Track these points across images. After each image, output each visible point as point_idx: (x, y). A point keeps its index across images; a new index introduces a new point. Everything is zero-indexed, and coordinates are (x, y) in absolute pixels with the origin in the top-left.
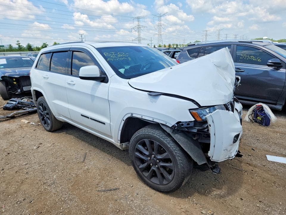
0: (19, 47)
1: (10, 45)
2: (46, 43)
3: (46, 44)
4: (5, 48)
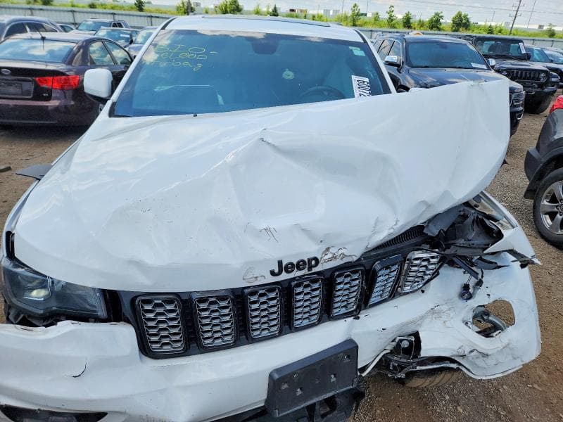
1: (377, 14)
2: (441, 12)
3: (440, 15)
4: (366, 19)
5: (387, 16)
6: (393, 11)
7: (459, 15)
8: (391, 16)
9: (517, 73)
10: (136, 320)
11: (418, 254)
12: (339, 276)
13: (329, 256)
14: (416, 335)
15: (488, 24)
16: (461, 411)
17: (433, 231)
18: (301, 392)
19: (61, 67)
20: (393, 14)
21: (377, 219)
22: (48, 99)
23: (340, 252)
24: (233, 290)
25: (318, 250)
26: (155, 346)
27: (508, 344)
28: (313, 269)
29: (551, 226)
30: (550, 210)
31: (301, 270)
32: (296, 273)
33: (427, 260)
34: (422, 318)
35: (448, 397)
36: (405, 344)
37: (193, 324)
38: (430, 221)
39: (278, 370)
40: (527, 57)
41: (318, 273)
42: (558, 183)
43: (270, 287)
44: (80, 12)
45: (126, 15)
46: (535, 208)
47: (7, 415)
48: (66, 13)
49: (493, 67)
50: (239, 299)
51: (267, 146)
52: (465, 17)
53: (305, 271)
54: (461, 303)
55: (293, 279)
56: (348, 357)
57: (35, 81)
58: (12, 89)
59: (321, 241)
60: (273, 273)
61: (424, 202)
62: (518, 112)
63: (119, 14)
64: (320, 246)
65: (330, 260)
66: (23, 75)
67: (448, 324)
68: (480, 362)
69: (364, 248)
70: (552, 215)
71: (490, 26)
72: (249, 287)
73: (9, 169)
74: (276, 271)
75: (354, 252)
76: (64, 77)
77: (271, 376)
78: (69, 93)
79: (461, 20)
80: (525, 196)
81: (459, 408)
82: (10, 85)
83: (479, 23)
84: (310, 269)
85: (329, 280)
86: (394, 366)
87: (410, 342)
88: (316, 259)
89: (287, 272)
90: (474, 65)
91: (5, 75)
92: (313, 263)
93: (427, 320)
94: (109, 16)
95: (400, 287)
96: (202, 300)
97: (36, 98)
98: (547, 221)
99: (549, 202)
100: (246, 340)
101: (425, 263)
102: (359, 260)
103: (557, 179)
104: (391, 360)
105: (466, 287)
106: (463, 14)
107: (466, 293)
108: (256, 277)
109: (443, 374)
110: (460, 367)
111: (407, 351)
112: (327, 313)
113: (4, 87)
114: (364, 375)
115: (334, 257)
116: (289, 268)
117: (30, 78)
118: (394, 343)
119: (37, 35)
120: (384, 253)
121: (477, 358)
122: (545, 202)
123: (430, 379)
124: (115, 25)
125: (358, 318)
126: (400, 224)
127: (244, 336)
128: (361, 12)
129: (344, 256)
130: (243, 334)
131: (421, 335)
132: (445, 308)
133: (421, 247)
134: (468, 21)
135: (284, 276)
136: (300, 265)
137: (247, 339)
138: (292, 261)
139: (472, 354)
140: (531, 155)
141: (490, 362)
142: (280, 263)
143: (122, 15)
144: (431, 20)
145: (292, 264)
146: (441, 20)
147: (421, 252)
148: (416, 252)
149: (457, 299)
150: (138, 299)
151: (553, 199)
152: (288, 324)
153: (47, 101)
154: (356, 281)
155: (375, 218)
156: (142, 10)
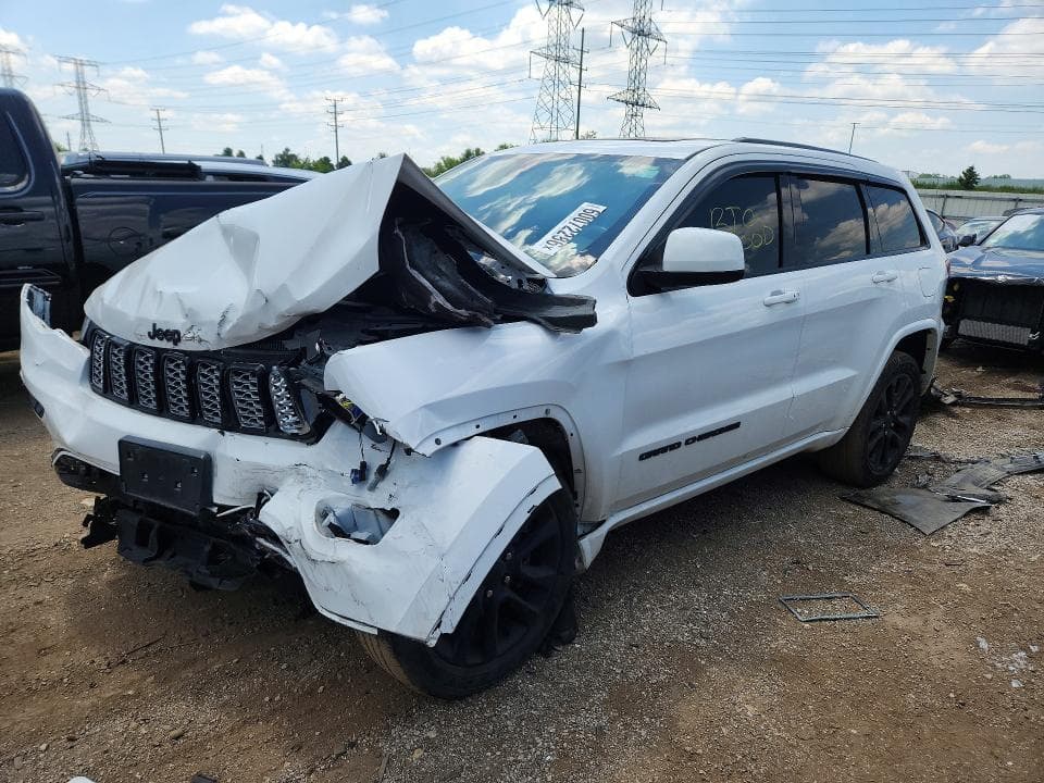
12: (203, 366)
13: (191, 335)
18: (147, 480)
21: (231, 305)
23: (198, 334)
25: (178, 323)
31: (169, 340)
32: (166, 344)
34: (282, 471)
41: (183, 353)
53: (172, 345)
59: (187, 316)
60: (150, 335)
61: (259, 291)
64: (184, 321)
65: (190, 339)
67: (303, 494)
68: (306, 566)
72: (137, 345)
74: (152, 334)
84: (177, 344)
88: (178, 333)
89: (159, 338)
92: (176, 336)
105: (363, 466)
115: (194, 338)
116: (160, 335)
121: (302, 557)
125: (223, 434)
129: (201, 341)
132: (310, 473)
135: (157, 343)
136: (168, 335)
138: (162, 328)
139: (296, 545)
141: (318, 576)
142: (154, 326)
145: (162, 331)
156: (972, 189)
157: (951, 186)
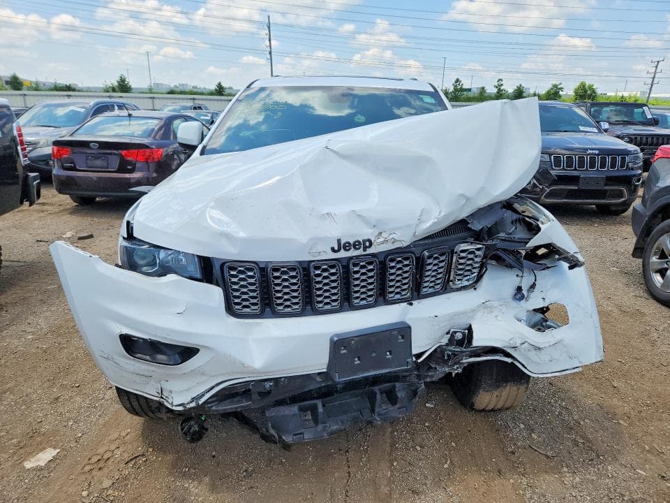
0: (498, 92)
1: (483, 88)
2: (561, 84)
3: (559, 87)
4: (471, 95)
5: (495, 90)
6: (502, 85)
7: (583, 86)
8: (499, 89)
9: (641, 138)
10: (224, 283)
11: (464, 247)
12: (392, 260)
13: (381, 240)
14: (470, 329)
15: (620, 94)
16: (536, 437)
17: (476, 226)
18: (358, 362)
19: (146, 141)
20: (502, 88)
21: (423, 210)
22: (131, 171)
23: (391, 237)
24: (300, 262)
25: (372, 234)
26: (237, 307)
27: (561, 341)
28: (367, 249)
29: (663, 285)
30: (660, 267)
31: (357, 249)
32: (353, 253)
33: (473, 253)
34: (473, 311)
35: (522, 426)
36: (459, 336)
37: (268, 291)
38: (472, 215)
39: (337, 335)
40: (655, 122)
41: (373, 255)
42: (665, 236)
43: (332, 263)
44: (159, 98)
45: (206, 100)
46: (645, 266)
47: (127, 352)
48: (145, 100)
49: (606, 131)
50: (306, 272)
51: (331, 153)
52: (591, 87)
53: (360, 252)
54: (515, 304)
55: (351, 258)
56: (403, 337)
57: (121, 154)
58: (98, 163)
59: (374, 226)
60: (333, 249)
61: (462, 195)
62: (635, 176)
63: (199, 99)
64: (372, 230)
65: (382, 243)
66: (110, 149)
67: (499, 318)
68: (533, 355)
69: (412, 234)
70: (662, 272)
71: (622, 97)
72: (314, 261)
73: (91, 236)
74: (336, 248)
75: (404, 238)
76: (148, 150)
77: (331, 340)
78: (152, 166)
79: (586, 92)
80: (634, 255)
81: (533, 435)
82: (97, 158)
83: (608, 94)
84: (365, 250)
85: (383, 263)
86: (448, 355)
87: (464, 334)
88: (370, 241)
89: (345, 250)
90: (582, 128)
91: (93, 149)
92: (367, 244)
93: (479, 314)
94: (189, 101)
95: (451, 281)
96: (276, 270)
97: (120, 170)
98: (658, 279)
99: (659, 259)
100: (311, 312)
101: (471, 256)
102: (408, 247)
103: (663, 232)
104: (446, 350)
105: (519, 289)
106: (587, 84)
107: (519, 294)
108: (319, 253)
109: (508, 387)
110: (515, 362)
111: (460, 343)
112: (382, 297)
113: (91, 160)
114: (419, 361)
115: (386, 241)
116: (347, 247)
117: (116, 152)
118: (449, 335)
119: (125, 113)
120: (433, 244)
121: (529, 351)
122: (654, 259)
123: (496, 393)
124: (195, 108)
125: (411, 304)
126: (442, 214)
127: (310, 307)
128: (464, 87)
129: (395, 241)
130: (309, 305)
131: (474, 328)
132: (496, 304)
133: (467, 240)
134: (594, 92)
135: (343, 254)
136: (356, 245)
137: (312, 310)
138: (349, 241)
139: (523, 346)
140: (637, 211)
141: (544, 356)
142: (339, 241)
143: (203, 99)
144: (549, 92)
145: (349, 243)
146: (561, 93)
147: (466, 244)
148: (462, 245)
149: (511, 300)
150: (227, 264)
151: (663, 255)
152: (347, 302)
153: (131, 173)
154: (408, 267)
155: (421, 209)
156: (223, 95)
157: (211, 94)
